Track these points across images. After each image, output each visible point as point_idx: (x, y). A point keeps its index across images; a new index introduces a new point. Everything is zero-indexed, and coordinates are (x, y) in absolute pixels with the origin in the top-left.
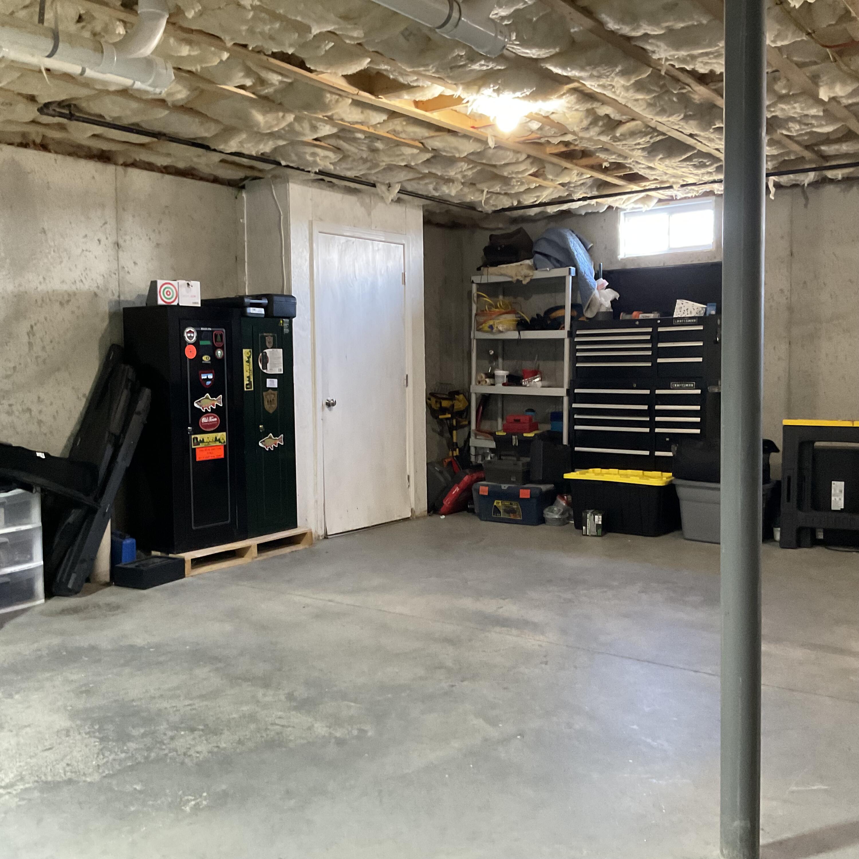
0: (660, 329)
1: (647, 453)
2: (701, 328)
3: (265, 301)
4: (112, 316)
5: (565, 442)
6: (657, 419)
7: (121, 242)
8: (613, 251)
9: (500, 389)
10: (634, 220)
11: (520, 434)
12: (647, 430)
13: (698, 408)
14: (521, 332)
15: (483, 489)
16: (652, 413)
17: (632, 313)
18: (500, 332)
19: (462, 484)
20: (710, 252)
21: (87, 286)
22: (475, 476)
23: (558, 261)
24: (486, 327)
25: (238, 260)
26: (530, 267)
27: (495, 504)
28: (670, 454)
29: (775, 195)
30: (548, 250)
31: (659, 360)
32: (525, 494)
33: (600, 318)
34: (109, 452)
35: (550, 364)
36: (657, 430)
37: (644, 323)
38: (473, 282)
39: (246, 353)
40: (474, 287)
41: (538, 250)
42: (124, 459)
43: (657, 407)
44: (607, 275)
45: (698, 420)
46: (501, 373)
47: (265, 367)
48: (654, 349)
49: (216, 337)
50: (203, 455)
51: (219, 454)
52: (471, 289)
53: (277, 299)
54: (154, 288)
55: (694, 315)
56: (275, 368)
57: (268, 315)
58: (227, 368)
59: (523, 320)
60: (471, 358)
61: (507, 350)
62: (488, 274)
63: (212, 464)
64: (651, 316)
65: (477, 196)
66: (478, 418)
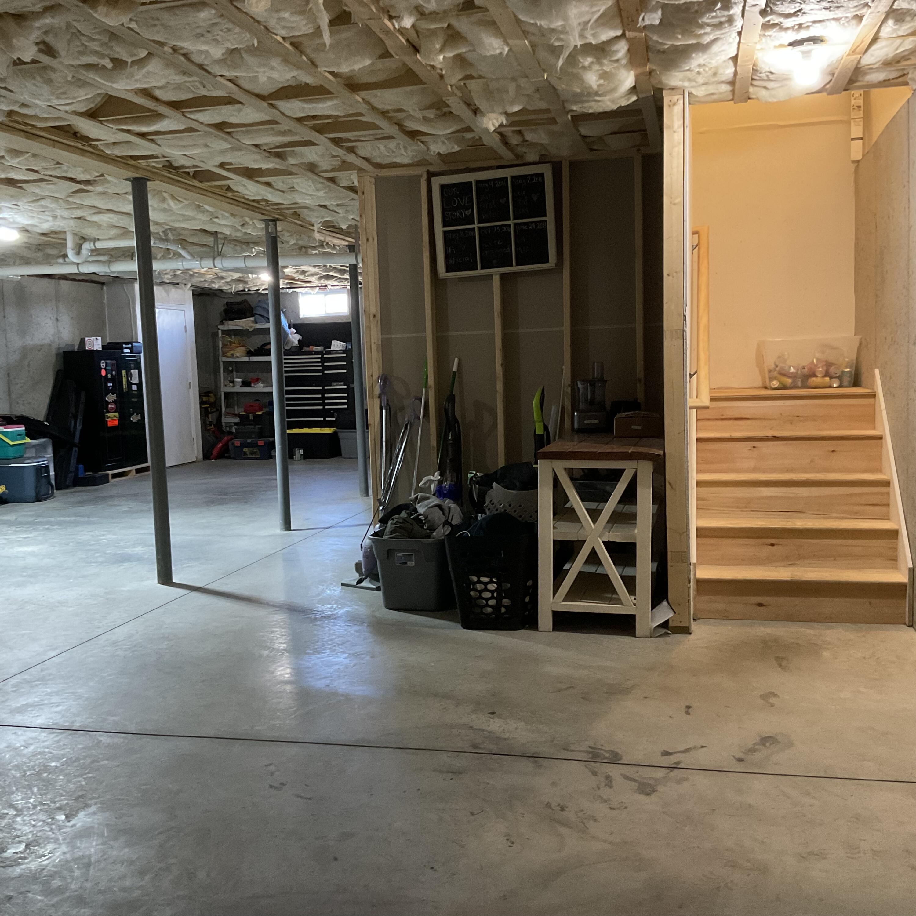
0: (325, 356)
1: (322, 419)
2: (345, 355)
3: (130, 346)
4: (57, 355)
6: (326, 401)
7: (59, 318)
8: (298, 314)
9: (238, 389)
10: (307, 297)
11: (254, 413)
12: (322, 407)
13: (346, 395)
14: (251, 357)
15: (237, 443)
16: (323, 398)
17: (309, 347)
18: (238, 357)
19: (224, 442)
20: (346, 316)
21: (47, 341)
22: (230, 437)
23: (268, 319)
24: (229, 354)
25: (104, 323)
26: (253, 322)
27: (244, 450)
28: (334, 419)
30: (262, 313)
31: (326, 372)
32: (260, 443)
33: (293, 350)
34: (73, 422)
35: (265, 374)
36: (327, 407)
37: (317, 353)
38: (219, 329)
39: (124, 372)
40: (220, 332)
41: (258, 313)
42: (79, 426)
43: (326, 395)
44: (295, 326)
45: (346, 401)
46: (238, 380)
47: (131, 380)
48: (323, 366)
49: (113, 365)
50: (110, 424)
51: (116, 423)
52: (218, 333)
53: (134, 344)
54: (83, 341)
55: (341, 348)
56: (135, 380)
57: (131, 352)
58: (117, 380)
59: (250, 351)
60: (219, 371)
61: (238, 367)
62: (228, 325)
63: (114, 428)
64: (319, 349)
65: (228, 287)
66: (227, 407)
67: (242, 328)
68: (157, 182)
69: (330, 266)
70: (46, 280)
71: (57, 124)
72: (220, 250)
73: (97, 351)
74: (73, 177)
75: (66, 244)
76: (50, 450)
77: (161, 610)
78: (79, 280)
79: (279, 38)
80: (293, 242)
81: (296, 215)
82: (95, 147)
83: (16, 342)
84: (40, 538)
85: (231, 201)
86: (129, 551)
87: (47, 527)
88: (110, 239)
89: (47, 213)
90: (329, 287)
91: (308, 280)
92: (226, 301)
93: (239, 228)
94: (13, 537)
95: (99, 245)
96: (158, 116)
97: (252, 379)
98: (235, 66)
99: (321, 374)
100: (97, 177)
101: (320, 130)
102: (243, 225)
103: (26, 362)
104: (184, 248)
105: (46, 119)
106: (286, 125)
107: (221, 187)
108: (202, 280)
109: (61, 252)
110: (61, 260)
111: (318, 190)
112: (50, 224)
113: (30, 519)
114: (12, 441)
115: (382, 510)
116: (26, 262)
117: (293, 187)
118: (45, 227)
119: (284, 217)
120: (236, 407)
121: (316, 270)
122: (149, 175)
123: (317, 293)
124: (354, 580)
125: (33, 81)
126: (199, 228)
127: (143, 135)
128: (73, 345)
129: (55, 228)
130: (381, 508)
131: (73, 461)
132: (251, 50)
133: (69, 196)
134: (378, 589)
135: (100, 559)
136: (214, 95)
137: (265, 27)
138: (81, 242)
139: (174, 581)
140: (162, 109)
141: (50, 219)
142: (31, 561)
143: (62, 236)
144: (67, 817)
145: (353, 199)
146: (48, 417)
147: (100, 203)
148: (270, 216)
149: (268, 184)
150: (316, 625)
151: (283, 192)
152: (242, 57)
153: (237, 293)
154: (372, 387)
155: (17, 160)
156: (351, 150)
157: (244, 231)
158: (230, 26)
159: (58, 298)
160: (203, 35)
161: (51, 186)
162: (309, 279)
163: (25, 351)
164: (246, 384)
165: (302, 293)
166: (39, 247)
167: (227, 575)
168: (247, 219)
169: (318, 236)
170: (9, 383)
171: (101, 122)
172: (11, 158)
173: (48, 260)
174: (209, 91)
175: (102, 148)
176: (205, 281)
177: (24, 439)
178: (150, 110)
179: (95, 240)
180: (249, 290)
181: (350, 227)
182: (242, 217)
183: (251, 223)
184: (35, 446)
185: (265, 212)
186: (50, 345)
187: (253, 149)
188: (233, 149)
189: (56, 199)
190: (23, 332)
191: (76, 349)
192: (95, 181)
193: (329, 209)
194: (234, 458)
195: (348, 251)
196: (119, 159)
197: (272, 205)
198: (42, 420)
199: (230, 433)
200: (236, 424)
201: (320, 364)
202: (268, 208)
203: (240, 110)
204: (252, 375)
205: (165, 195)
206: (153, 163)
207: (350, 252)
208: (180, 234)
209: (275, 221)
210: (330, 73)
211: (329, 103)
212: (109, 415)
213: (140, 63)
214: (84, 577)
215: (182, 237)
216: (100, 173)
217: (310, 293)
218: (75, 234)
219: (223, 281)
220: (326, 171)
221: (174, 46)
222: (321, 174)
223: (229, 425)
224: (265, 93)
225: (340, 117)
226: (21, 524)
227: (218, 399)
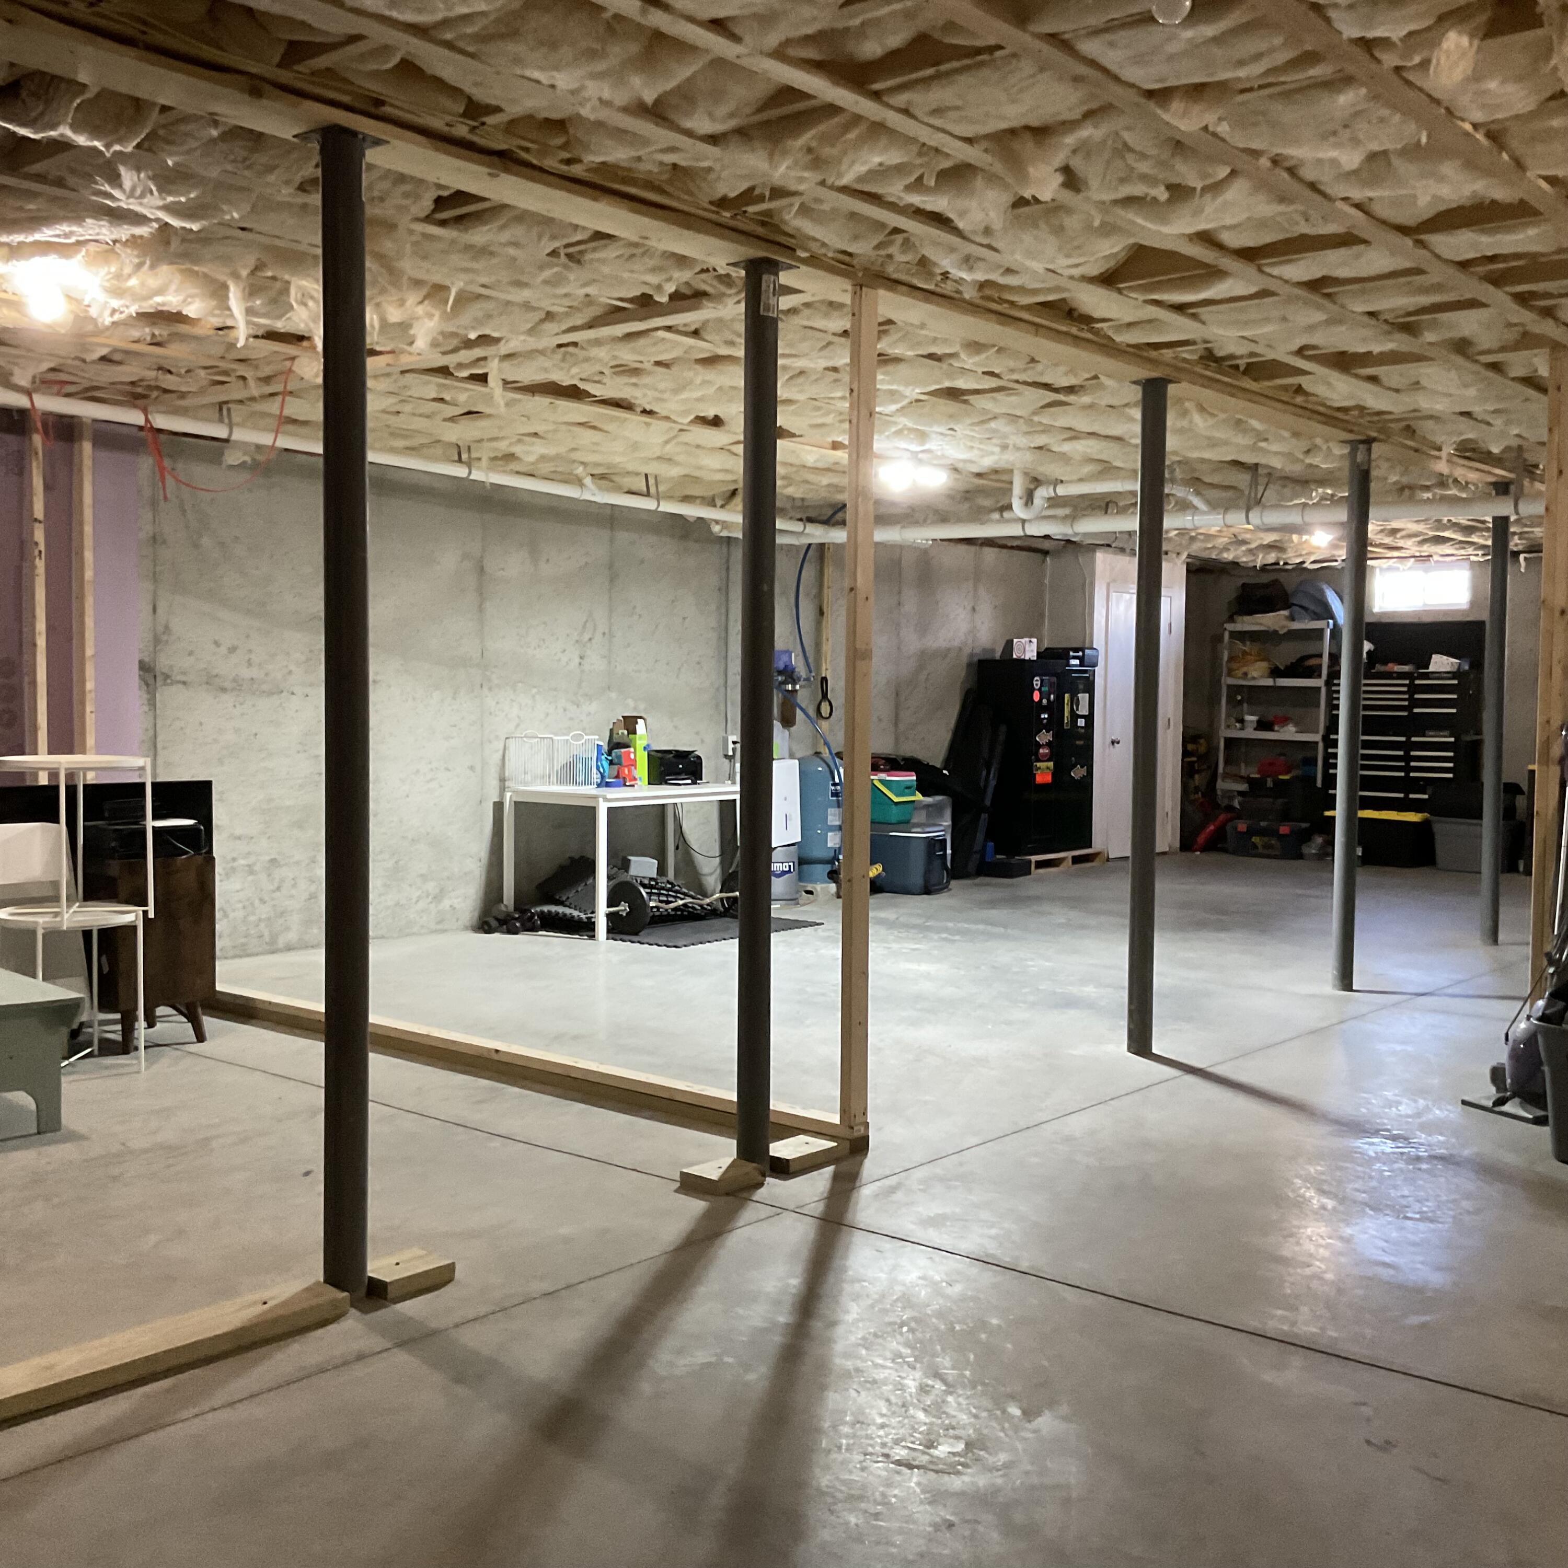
0: (1417, 682)
1: (1402, 796)
2: (1456, 682)
3: (1080, 654)
4: (969, 665)
5: (1319, 784)
6: (1413, 764)
7: (976, 607)
8: (1370, 606)
9: (1250, 733)
10: (1389, 575)
11: (1274, 777)
12: (1402, 774)
13: (1451, 754)
14: (1277, 680)
15: (1242, 826)
16: (1407, 758)
17: (1388, 664)
18: (1254, 678)
19: (1217, 823)
20: (1464, 611)
21: (956, 643)
22: (1229, 815)
23: (1315, 613)
24: (1239, 673)
25: (1042, 615)
27: (1253, 840)
28: (1426, 797)
29: (1526, 568)
30: (1306, 603)
31: (1416, 710)
32: (1284, 829)
34: (984, 773)
35: (1300, 710)
36: (1412, 774)
37: (1401, 675)
38: (1225, 629)
39: (1067, 696)
40: (1226, 636)
42: (993, 780)
43: (1413, 753)
45: (1451, 765)
46: (1251, 718)
47: (1077, 708)
48: (1411, 699)
49: (1051, 685)
50: (1039, 779)
51: (1048, 779)
52: (1222, 636)
53: (1087, 652)
54: (1009, 645)
55: (1448, 669)
56: (1083, 710)
57: (1081, 665)
58: (1056, 709)
59: (1277, 668)
60: (1219, 703)
61: (1253, 695)
62: (1243, 622)
63: (1044, 786)
64: (1406, 668)
65: (1251, 558)
66: (1227, 762)
67: (1266, 629)
68: (1184, 385)
69: (1449, 521)
70: (963, 548)
71: (1050, 298)
72: (1259, 496)
73: (1030, 660)
74: (1050, 382)
75: (1011, 490)
76: (948, 813)
77: (1137, 1096)
78: (1012, 548)
79: (1468, 127)
80: (1393, 478)
81: (1410, 431)
82: (1097, 332)
83: (913, 643)
84: (936, 952)
85: (1300, 411)
86: (1074, 990)
87: (944, 935)
88: (1081, 480)
89: (994, 441)
90: (1436, 558)
91: (1399, 545)
92: (1240, 582)
93: (1301, 456)
94: (895, 946)
95: (1061, 491)
96: (1214, 274)
97: (1276, 717)
98: (1374, 181)
99: (1405, 714)
100: (1087, 379)
101: (1496, 280)
102: (1308, 452)
103: (923, 677)
104: (1198, 493)
105: (1035, 292)
106: (1437, 274)
107: (1285, 388)
108: (1210, 545)
109: (998, 502)
110: (996, 516)
111: (1466, 386)
112: (995, 458)
113: (919, 921)
114: (897, 796)
115: (1552, 974)
116: (943, 518)
117: (1418, 383)
118: (987, 463)
119: (1385, 434)
120: (1243, 765)
121: (1421, 528)
122: (1174, 374)
123: (1410, 568)
124: (1488, 1098)
125: (1035, 232)
126: (1229, 458)
127: (1180, 308)
128: (993, 651)
129: (1002, 465)
130: (1551, 970)
131: (980, 836)
132: (1413, 151)
133: (1035, 413)
134: (1539, 1121)
135: (1031, 998)
136: (1321, 232)
137: (1448, 110)
138: (1032, 486)
139: (1154, 1051)
140: (1226, 263)
141: (997, 449)
142: (926, 987)
143: (1005, 477)
144: (1025, 1413)
145: (1527, 400)
146: (947, 763)
147: (1082, 423)
148: (1358, 433)
149: (1373, 379)
150: (1420, 1169)
151: (1397, 391)
152: (1389, 164)
153: (1264, 568)
154: (1547, 744)
155: (977, 359)
156: (1548, 313)
157: (1308, 461)
158: (1385, 112)
159: (977, 576)
160: (1334, 133)
161: (1013, 399)
162: (1400, 543)
163: (925, 657)
164: (1263, 725)
165: (1381, 569)
166: (968, 495)
167: (1245, 1054)
168: (1318, 441)
169: (1442, 467)
170: (897, 707)
171: (1120, 291)
172: (970, 355)
173: (978, 515)
174: (1314, 226)
175: (1110, 333)
176: (1214, 547)
177: (914, 795)
178: (1207, 266)
179: (1058, 482)
180: (1286, 564)
181: (1507, 449)
182: (1311, 438)
183: (1324, 447)
184: (928, 806)
185: (1356, 428)
186: (960, 649)
187: (1366, 319)
188: (1330, 322)
189: (1013, 418)
190: (923, 629)
191: (998, 656)
192: (1082, 386)
193: (1476, 419)
194: (1235, 853)
195: (1494, 492)
196: (1131, 350)
197: (1369, 414)
198: (938, 765)
199: (1230, 808)
200: (1240, 793)
201: (1406, 696)
202: (1361, 421)
203: (1358, 256)
204: (1274, 712)
205: (1187, 404)
206: (1186, 353)
207: (1497, 494)
208: (1194, 470)
209: (1369, 441)
210: (1546, 179)
211: (1532, 232)
212: (1038, 764)
213: (1215, 188)
214: (1009, 1023)
215: (1196, 475)
216: (1093, 374)
217: (1398, 569)
218: (1026, 474)
219: (1244, 548)
220: (1489, 352)
221: (1277, 155)
222: (1478, 358)
223: (1229, 795)
224: (1411, 222)
225: (1543, 255)
226: (907, 927)
227: (1212, 750)
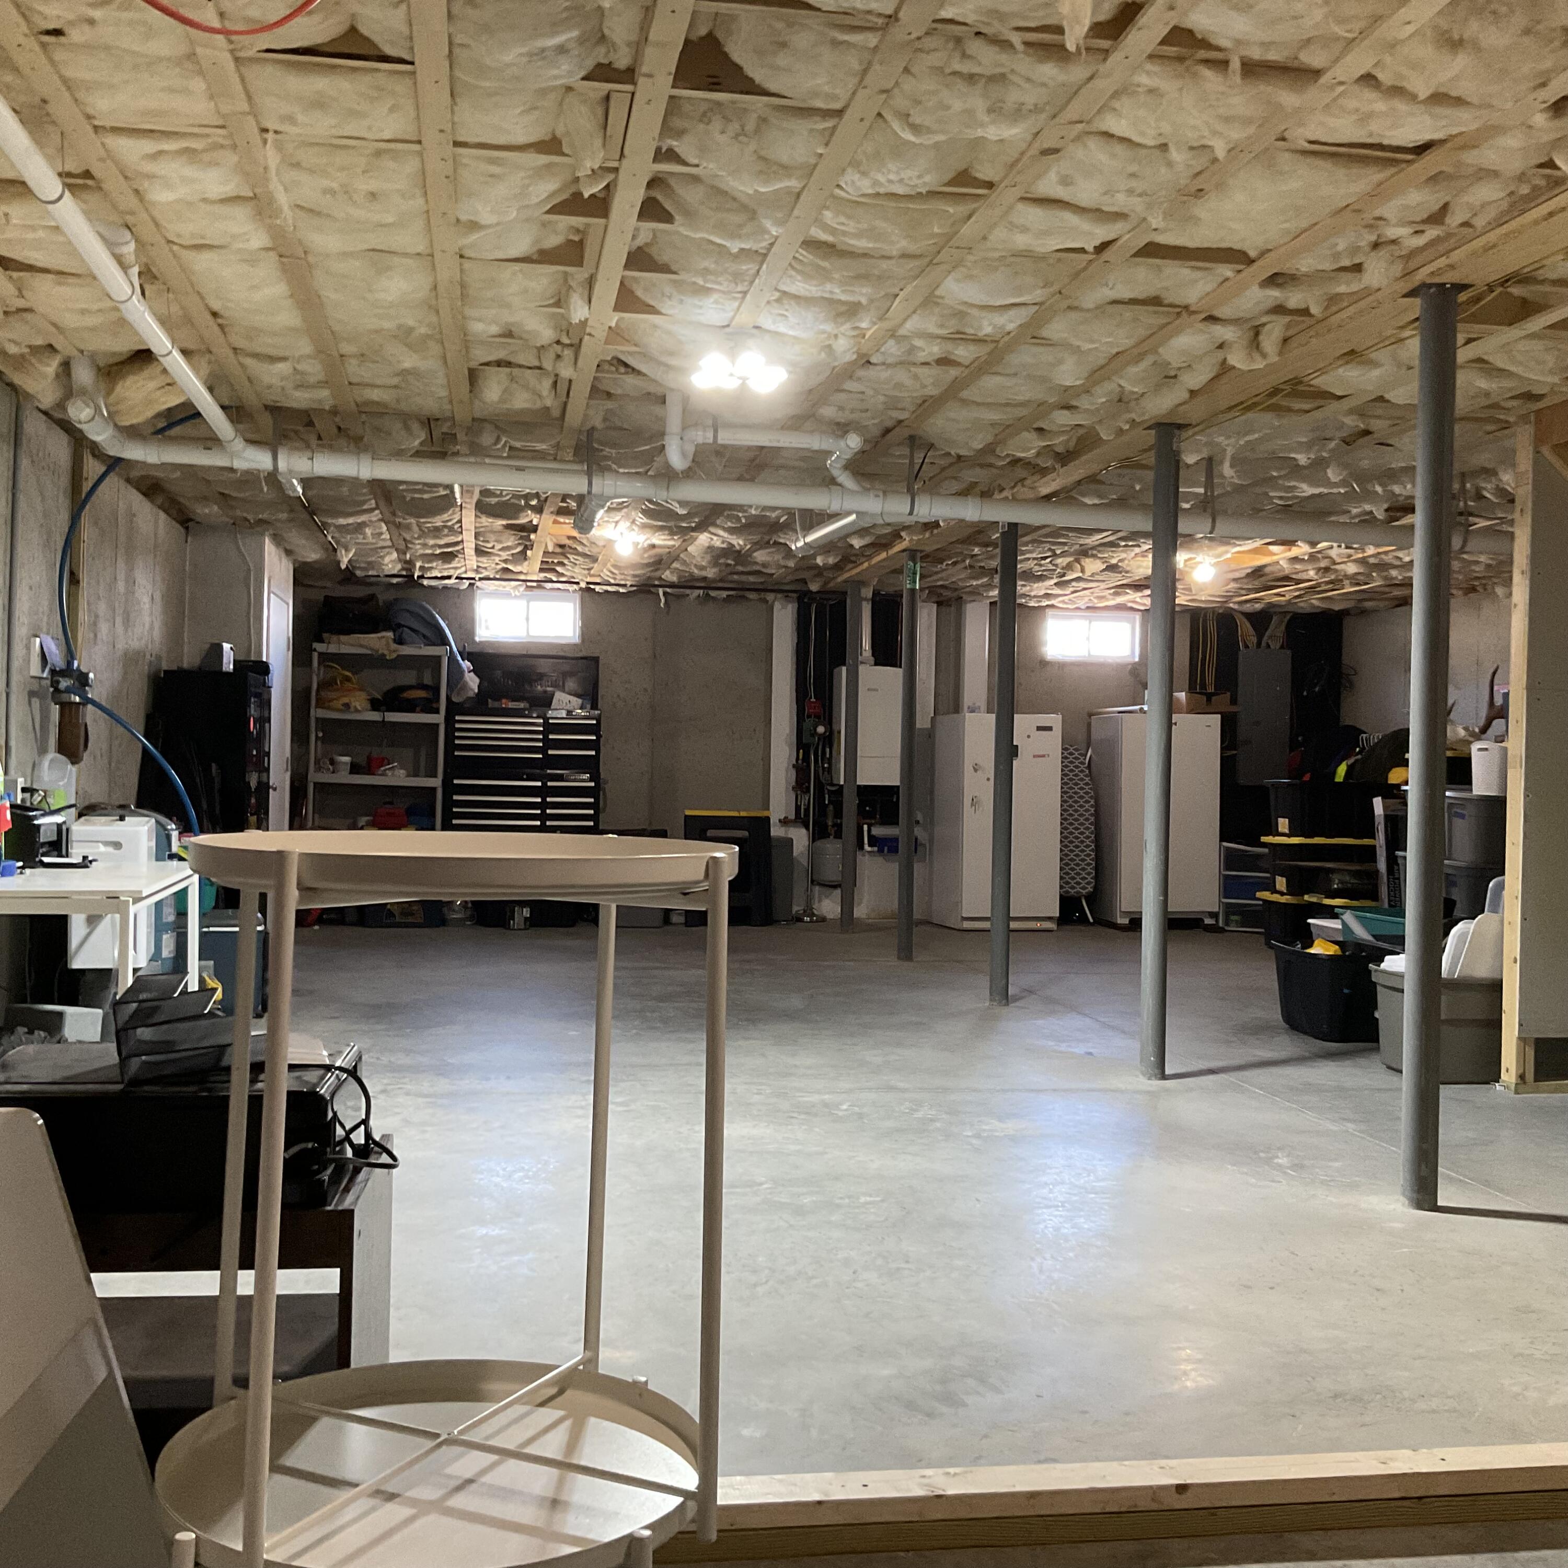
0: (552, 721)
2: (594, 722)
6: (549, 811)
8: (471, 633)
9: (344, 777)
12: (538, 823)
13: (592, 800)
16: (544, 805)
17: (499, 699)
18: (357, 711)
20: (575, 645)
23: (427, 637)
26: (394, 641)
30: (414, 624)
31: (550, 752)
33: (470, 704)
36: (548, 823)
40: (316, 658)
41: (399, 622)
43: (549, 799)
44: (471, 657)
45: (591, 812)
46: (345, 759)
48: (545, 740)
54: (217, 651)
61: (338, 732)
67: (369, 652)
92: (322, 594)
97: (377, 759)
99: (540, 756)
164: (361, 767)
201: (542, 737)
204: (379, 751)
